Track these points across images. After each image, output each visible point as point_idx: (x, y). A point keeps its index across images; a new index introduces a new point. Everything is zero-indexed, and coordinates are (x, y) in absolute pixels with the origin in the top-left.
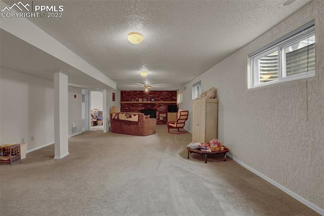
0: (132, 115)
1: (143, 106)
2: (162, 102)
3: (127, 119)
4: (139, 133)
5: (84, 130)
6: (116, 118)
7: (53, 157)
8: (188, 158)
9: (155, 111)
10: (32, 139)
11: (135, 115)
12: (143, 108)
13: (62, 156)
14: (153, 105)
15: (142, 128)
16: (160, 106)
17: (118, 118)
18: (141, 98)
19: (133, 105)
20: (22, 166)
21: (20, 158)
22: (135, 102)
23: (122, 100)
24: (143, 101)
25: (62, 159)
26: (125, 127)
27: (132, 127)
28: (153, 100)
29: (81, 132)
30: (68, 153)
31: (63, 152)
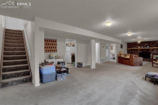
0: (127, 55)
2: (155, 48)
3: (124, 57)
4: (131, 64)
5: (107, 61)
6: (120, 56)
7: (90, 68)
8: (146, 80)
9: (150, 53)
10: (87, 61)
11: (128, 55)
12: (141, 52)
13: (92, 68)
14: (148, 50)
15: (132, 62)
16: (153, 50)
17: (121, 56)
19: (134, 50)
20: (82, 69)
21: (82, 66)
22: (136, 48)
23: (128, 48)
24: (141, 47)
25: (93, 69)
26: (124, 61)
27: (127, 61)
28: (148, 47)
29: (105, 62)
30: (95, 68)
31: (93, 67)
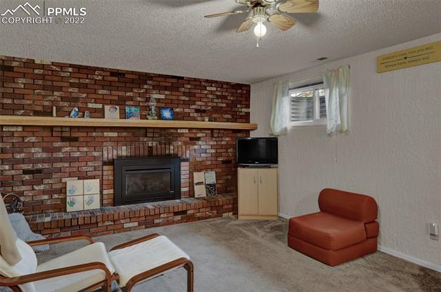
1: (126, 142)
2: (207, 124)
9: (176, 159)
12: (124, 151)
14: (167, 135)
16: (194, 140)
18: (111, 103)
22: (88, 121)
24: (124, 115)
28: (167, 114)
